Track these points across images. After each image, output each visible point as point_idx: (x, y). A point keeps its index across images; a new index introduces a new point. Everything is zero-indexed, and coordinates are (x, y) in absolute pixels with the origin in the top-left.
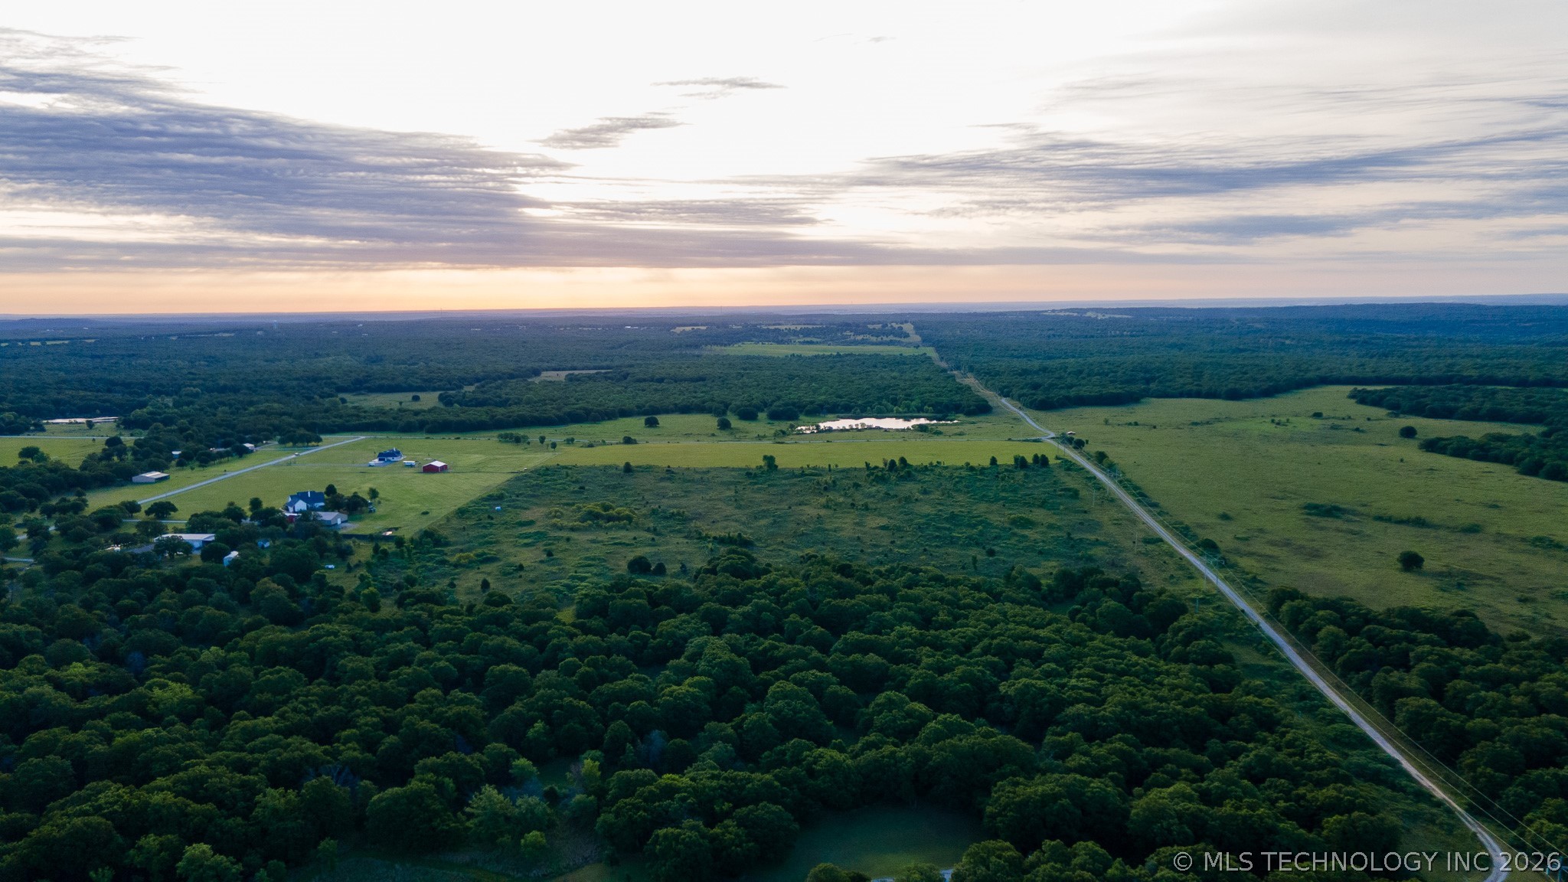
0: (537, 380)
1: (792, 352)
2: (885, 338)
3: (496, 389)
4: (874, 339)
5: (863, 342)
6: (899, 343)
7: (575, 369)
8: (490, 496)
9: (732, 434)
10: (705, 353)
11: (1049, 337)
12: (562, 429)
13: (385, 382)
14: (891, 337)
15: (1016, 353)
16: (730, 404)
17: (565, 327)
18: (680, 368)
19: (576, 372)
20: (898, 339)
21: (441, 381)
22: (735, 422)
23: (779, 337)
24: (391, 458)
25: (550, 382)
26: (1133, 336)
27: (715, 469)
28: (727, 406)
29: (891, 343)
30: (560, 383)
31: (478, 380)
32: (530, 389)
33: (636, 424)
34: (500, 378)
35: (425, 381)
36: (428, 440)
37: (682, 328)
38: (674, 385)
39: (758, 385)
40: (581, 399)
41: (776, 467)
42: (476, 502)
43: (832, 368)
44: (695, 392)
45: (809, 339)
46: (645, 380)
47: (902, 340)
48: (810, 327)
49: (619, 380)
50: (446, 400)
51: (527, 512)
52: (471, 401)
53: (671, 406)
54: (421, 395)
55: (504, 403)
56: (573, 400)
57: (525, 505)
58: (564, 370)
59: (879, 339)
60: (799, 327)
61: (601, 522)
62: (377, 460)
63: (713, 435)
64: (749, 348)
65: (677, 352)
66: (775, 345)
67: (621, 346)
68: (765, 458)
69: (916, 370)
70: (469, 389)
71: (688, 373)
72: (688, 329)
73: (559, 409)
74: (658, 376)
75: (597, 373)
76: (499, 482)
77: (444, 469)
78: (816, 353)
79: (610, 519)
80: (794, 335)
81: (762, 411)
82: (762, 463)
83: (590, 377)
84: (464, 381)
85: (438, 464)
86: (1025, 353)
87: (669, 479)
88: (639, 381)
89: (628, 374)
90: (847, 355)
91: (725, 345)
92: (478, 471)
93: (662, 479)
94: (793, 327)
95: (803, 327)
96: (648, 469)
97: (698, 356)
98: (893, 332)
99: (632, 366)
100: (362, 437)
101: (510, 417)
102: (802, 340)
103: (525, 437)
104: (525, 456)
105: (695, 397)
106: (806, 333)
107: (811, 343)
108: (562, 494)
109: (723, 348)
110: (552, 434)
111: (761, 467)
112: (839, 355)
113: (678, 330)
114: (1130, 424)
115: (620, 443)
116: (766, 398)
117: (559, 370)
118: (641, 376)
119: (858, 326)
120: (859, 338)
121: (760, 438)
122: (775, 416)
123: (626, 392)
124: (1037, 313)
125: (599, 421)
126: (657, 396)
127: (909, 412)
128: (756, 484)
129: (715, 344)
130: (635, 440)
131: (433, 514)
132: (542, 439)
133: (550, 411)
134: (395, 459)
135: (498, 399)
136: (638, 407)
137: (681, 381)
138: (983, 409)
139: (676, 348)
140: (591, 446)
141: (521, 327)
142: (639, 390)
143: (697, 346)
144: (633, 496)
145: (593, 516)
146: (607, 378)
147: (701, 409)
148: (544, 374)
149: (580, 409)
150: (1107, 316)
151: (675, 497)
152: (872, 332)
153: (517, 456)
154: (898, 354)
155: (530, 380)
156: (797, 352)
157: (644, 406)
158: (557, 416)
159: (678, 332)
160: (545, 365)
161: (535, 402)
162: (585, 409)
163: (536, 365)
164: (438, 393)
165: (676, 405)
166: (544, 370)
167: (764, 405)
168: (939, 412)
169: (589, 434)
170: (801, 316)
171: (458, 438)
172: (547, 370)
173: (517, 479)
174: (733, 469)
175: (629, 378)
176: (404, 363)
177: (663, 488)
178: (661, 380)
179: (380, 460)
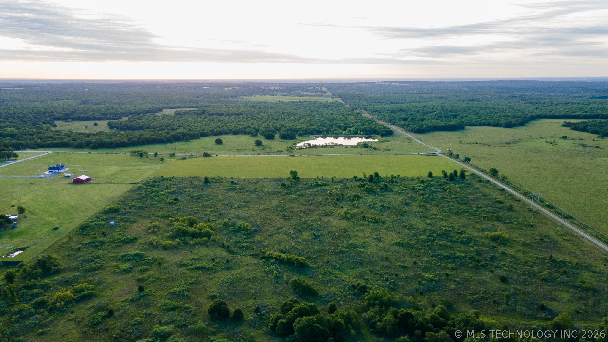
0: (160, 114)
1: (279, 100)
2: (316, 94)
3: (138, 119)
4: (312, 94)
5: (307, 95)
6: (323, 96)
7: (180, 107)
8: (110, 209)
9: (263, 149)
10: (240, 100)
11: (384, 93)
12: (168, 145)
13: (81, 115)
14: (319, 93)
15: (377, 101)
16: (259, 129)
17: (177, 87)
18: (230, 108)
19: (180, 110)
20: (322, 94)
21: (111, 114)
22: (265, 142)
23: (271, 93)
24: (57, 171)
25: (167, 115)
26: (419, 93)
27: (261, 179)
28: (257, 131)
29: (319, 96)
30: (171, 116)
31: (131, 114)
32: (155, 120)
33: (211, 140)
34: (142, 113)
35: (103, 114)
36: (90, 154)
37: (228, 88)
38: (228, 117)
39: (269, 118)
40: (182, 126)
41: (299, 178)
42: (98, 217)
43: (300, 108)
44: (239, 122)
45: (284, 94)
46: (213, 114)
47: (324, 94)
48: (283, 88)
49: (201, 114)
50: (111, 126)
51: (135, 225)
52: (123, 126)
53: (228, 131)
54: (99, 122)
55: (141, 128)
56: (176, 127)
57: (134, 218)
58: (175, 108)
59: (314, 94)
60: (278, 88)
61: (187, 239)
62: (47, 172)
63: (254, 150)
64: (259, 98)
65: (227, 99)
66: (269, 96)
67: (202, 96)
68: (291, 172)
69: (339, 110)
70: (125, 119)
71: (234, 111)
72: (231, 88)
73: (168, 134)
74: (220, 112)
75: (190, 111)
76: (120, 193)
77: (87, 180)
78: (290, 100)
79: (194, 235)
80: (277, 92)
81: (276, 133)
82: (289, 176)
83: (186, 113)
84: (123, 114)
85: (84, 177)
86: (381, 101)
87: (234, 189)
88: (211, 115)
89: (205, 111)
90: (304, 101)
91: (248, 96)
92: (110, 182)
93: (229, 190)
94: (276, 88)
95: (280, 88)
96: (219, 180)
97: (237, 101)
98: (318, 91)
99: (207, 106)
100: (50, 152)
101: (140, 139)
102: (281, 94)
103: (146, 153)
104: (144, 167)
105: (239, 125)
106: (282, 91)
107: (285, 95)
108: (162, 205)
109: (247, 97)
110: (162, 150)
111: (289, 178)
112: (300, 102)
113: (227, 89)
114: (473, 143)
115: (201, 156)
116: (276, 125)
117: (172, 108)
118: (211, 112)
119: (303, 88)
120: (305, 93)
121: (280, 152)
122: (284, 137)
123: (204, 121)
124: (373, 83)
125: (190, 140)
126: (221, 124)
127: (351, 134)
128: (290, 194)
129: (244, 95)
130: (210, 155)
131: (62, 229)
132: (156, 155)
133: (163, 134)
134: (60, 171)
135: (137, 126)
136: (211, 131)
137: (232, 115)
138: (389, 133)
139: (227, 97)
140: (184, 159)
141: (158, 87)
142: (211, 120)
143: (236, 97)
144: (210, 207)
145: (181, 234)
146: (194, 113)
147: (244, 132)
148: (165, 110)
149: (180, 133)
150: (401, 85)
151: (239, 207)
152: (310, 91)
153: (138, 167)
154: (326, 101)
155: (156, 114)
156: (281, 100)
157: (214, 130)
158: (167, 138)
159: (227, 90)
160: (166, 105)
161: (157, 127)
162: (182, 133)
163: (160, 106)
164: (107, 122)
165: (230, 130)
166: (164, 108)
167: (277, 130)
168: (366, 134)
169: (183, 149)
170: (277, 83)
171: (107, 153)
172: (166, 108)
173: (134, 191)
174: (273, 180)
175: (206, 113)
176: (99, 104)
177: (230, 198)
178: (221, 115)
179: (50, 172)
